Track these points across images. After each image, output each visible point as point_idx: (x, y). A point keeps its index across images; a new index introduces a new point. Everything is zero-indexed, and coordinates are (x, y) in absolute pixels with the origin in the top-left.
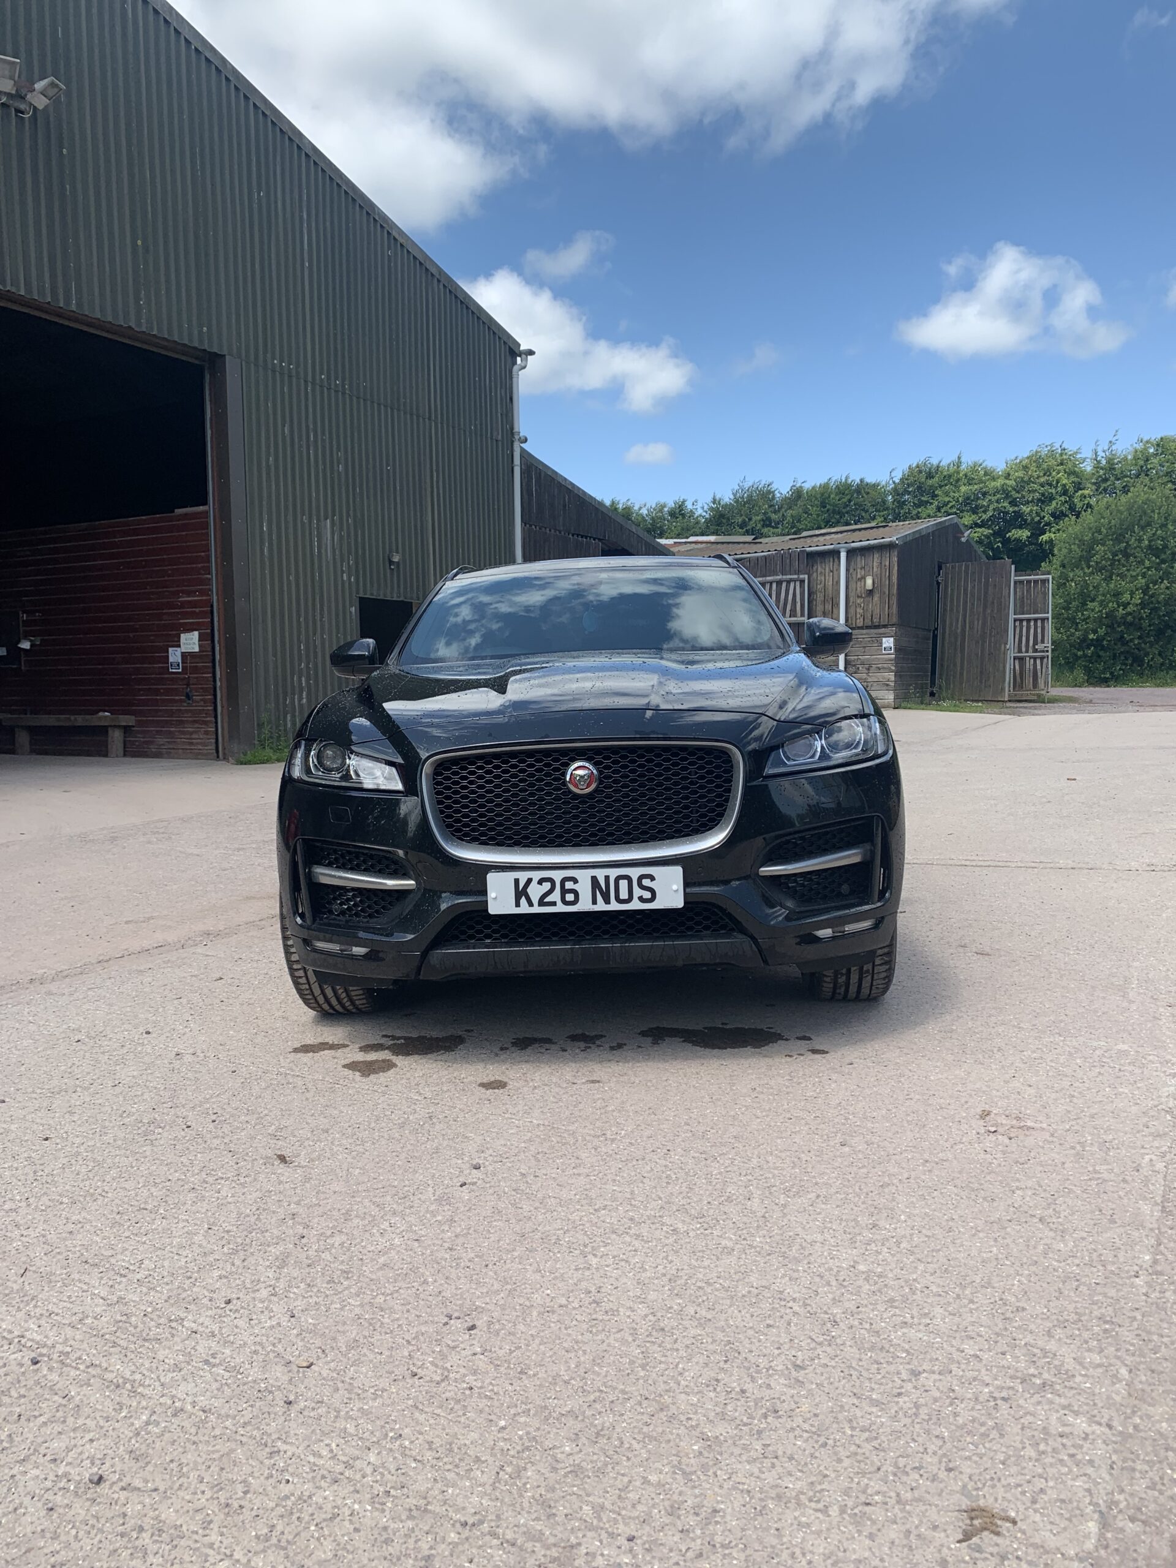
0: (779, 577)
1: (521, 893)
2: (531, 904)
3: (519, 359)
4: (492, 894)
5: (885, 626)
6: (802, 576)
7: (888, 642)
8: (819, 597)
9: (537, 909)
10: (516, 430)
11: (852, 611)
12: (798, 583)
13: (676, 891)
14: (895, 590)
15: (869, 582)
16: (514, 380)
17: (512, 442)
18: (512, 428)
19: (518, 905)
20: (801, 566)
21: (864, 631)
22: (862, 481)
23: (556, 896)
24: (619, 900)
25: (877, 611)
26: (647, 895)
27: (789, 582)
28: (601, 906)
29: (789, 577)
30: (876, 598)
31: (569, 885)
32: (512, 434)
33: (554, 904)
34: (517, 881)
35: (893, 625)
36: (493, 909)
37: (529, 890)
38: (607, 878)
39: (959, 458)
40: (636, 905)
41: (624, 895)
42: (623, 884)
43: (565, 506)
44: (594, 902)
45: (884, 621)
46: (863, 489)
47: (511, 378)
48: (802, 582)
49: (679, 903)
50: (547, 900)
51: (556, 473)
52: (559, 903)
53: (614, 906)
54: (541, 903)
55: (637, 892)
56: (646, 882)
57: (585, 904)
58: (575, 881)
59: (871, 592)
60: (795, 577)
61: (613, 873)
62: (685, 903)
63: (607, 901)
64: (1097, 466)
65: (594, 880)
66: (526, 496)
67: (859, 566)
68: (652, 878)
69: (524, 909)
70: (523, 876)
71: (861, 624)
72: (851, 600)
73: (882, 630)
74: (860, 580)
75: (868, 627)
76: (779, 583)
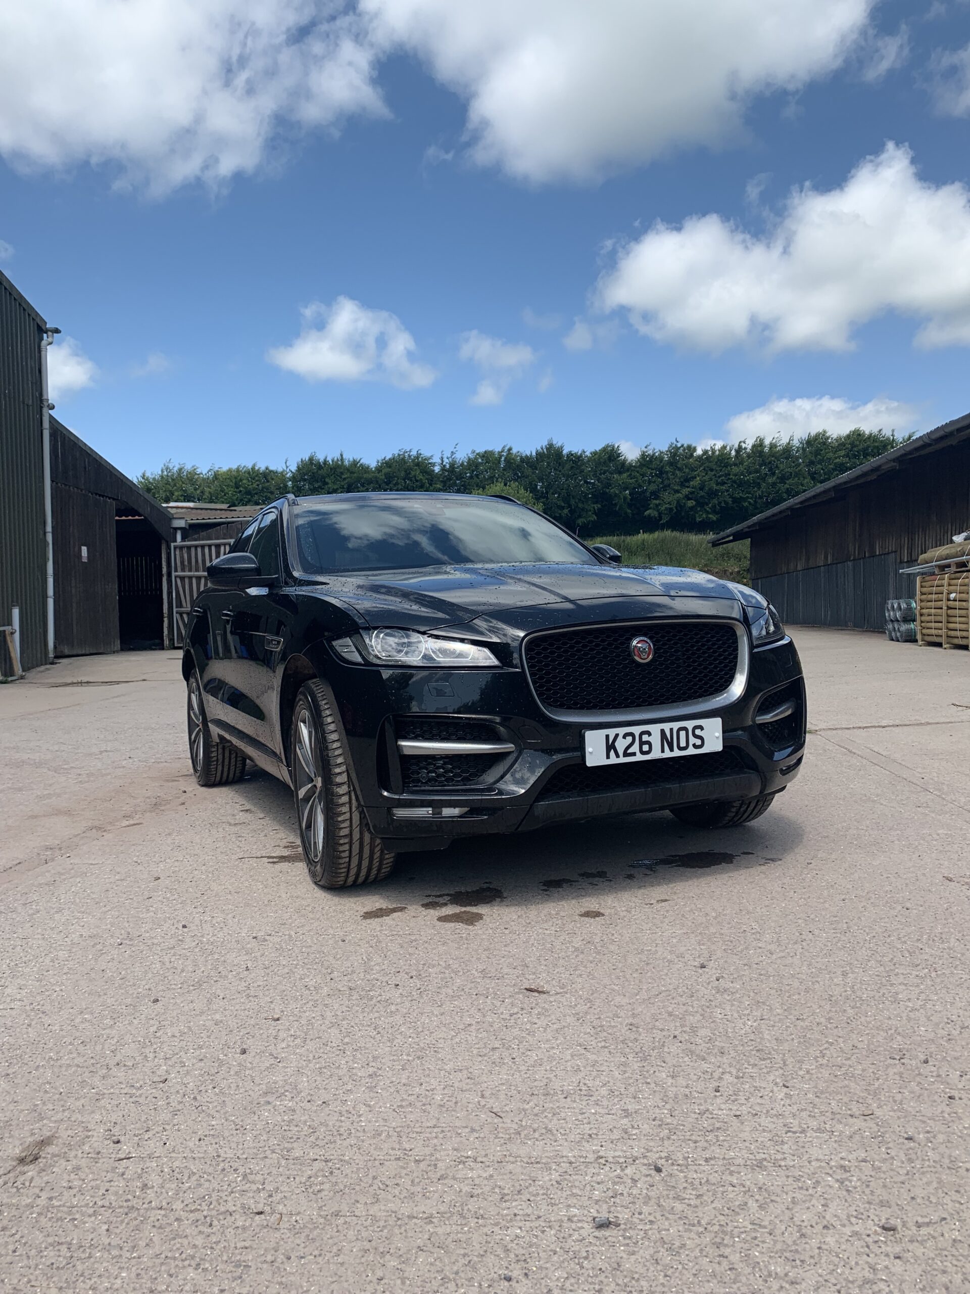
1: (610, 747)
2: (618, 756)
3: (45, 335)
4: (589, 749)
9: (623, 760)
10: (45, 397)
13: (717, 738)
16: (43, 353)
17: (41, 408)
18: (41, 395)
19: (608, 757)
22: (267, 468)
23: (635, 748)
24: (680, 748)
26: (698, 742)
28: (668, 754)
31: (645, 738)
32: (41, 401)
33: (634, 754)
34: (607, 737)
36: (591, 762)
37: (616, 744)
38: (671, 730)
39: (342, 455)
40: (691, 751)
41: (683, 744)
42: (683, 734)
43: (85, 468)
44: (663, 751)
46: (268, 475)
47: (40, 351)
49: (719, 748)
50: (629, 751)
51: (78, 439)
52: (638, 753)
53: (677, 753)
54: (626, 754)
55: (692, 740)
56: (698, 732)
57: (656, 754)
58: (649, 734)
61: (676, 725)
62: (724, 746)
63: (672, 750)
64: (443, 469)
65: (663, 731)
66: (53, 457)
68: (701, 728)
69: (613, 760)
70: (612, 732)
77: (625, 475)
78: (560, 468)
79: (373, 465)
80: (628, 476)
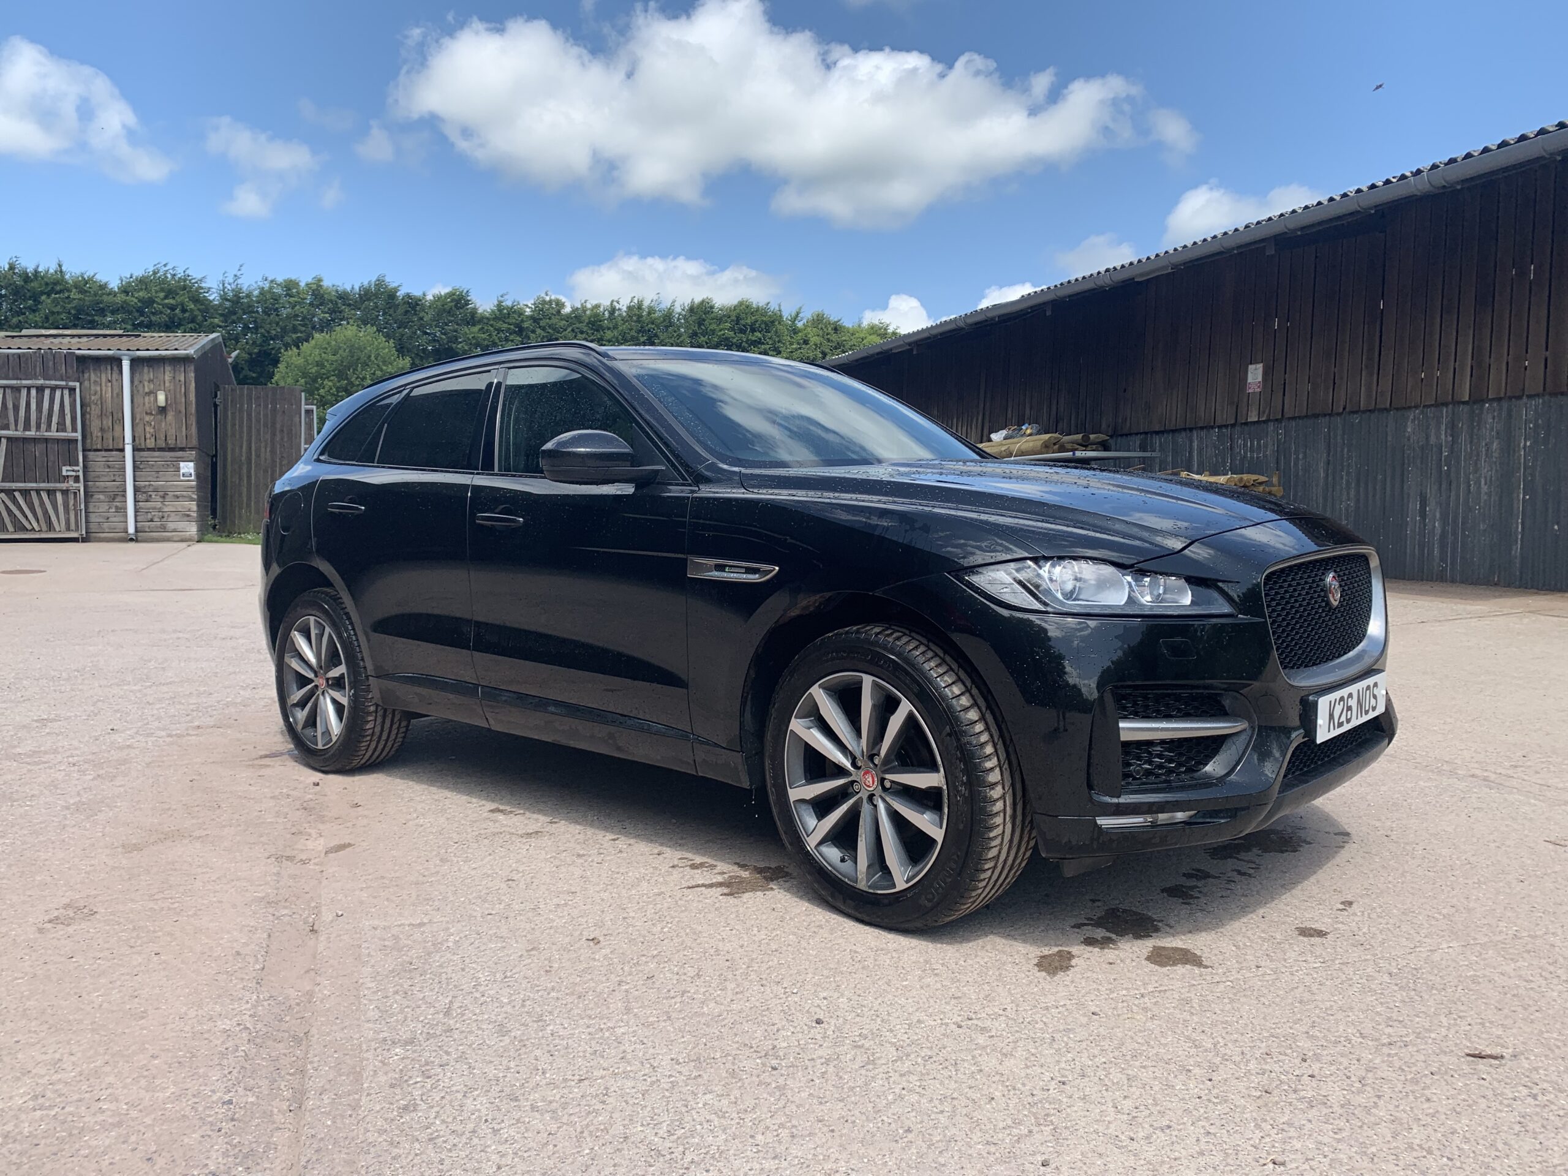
0: (41, 382)
5: (182, 449)
6: (71, 384)
7: (188, 468)
8: (95, 410)
11: (139, 429)
12: (66, 392)
14: (193, 409)
15: (161, 398)
20: (70, 371)
21: (157, 454)
23: (1344, 716)
24: (1366, 713)
25: (172, 432)
27: (53, 389)
29: (53, 382)
30: (170, 416)
31: (1349, 702)
35: (191, 449)
38: (1362, 690)
40: (1370, 715)
41: (1367, 707)
42: (1368, 694)
44: (1357, 717)
45: (182, 443)
48: (72, 390)
52: (1345, 722)
53: (1364, 718)
55: (1372, 701)
57: (1354, 722)
58: (1352, 696)
59: (163, 410)
60: (63, 383)
61: (1365, 684)
63: (1362, 715)
65: (1358, 692)
67: (146, 377)
68: (1376, 685)
71: (153, 446)
72: (138, 417)
73: (180, 454)
74: (149, 394)
75: (161, 449)
76: (40, 389)
77: (476, 329)
78: (391, 311)
79: (114, 284)
80: (480, 330)
